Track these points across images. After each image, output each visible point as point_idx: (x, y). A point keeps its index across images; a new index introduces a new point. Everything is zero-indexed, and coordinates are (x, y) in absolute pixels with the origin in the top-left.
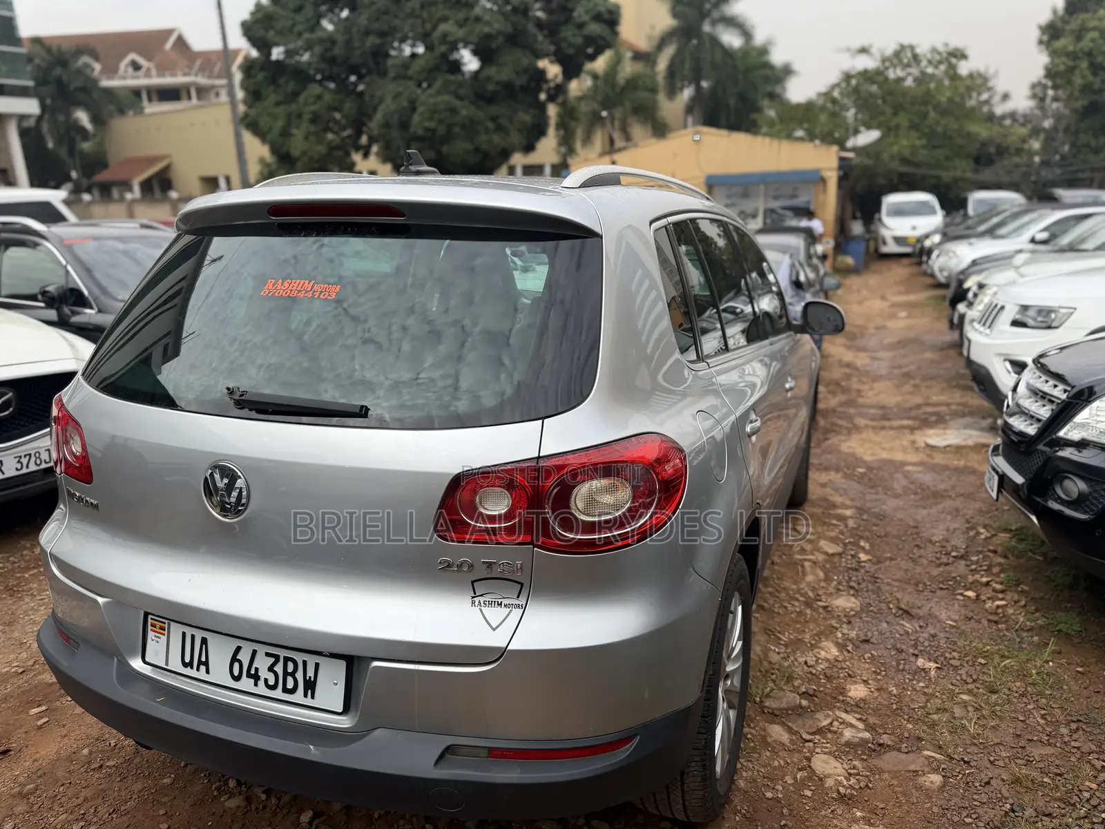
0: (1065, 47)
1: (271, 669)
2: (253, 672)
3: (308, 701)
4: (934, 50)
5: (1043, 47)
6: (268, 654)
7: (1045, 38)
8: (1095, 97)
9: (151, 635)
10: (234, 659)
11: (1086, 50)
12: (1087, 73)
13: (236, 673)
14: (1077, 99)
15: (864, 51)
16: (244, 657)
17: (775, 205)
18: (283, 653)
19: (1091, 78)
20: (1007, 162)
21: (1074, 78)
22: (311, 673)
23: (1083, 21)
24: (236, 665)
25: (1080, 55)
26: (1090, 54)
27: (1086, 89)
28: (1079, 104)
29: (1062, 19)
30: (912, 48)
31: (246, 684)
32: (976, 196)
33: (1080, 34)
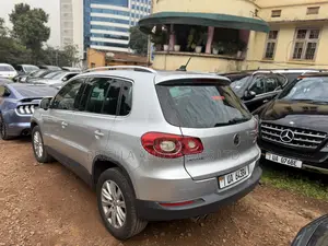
0: (19, 23)
1: (241, 173)
3: (245, 176)
8: (30, 39)
9: (220, 182)
10: (236, 175)
11: (26, 25)
14: (26, 39)
16: (238, 174)
19: (28, 33)
20: (22, 56)
21: (24, 33)
22: (245, 170)
23: (23, 16)
25: (24, 26)
32: (24, 66)
33: (23, 20)
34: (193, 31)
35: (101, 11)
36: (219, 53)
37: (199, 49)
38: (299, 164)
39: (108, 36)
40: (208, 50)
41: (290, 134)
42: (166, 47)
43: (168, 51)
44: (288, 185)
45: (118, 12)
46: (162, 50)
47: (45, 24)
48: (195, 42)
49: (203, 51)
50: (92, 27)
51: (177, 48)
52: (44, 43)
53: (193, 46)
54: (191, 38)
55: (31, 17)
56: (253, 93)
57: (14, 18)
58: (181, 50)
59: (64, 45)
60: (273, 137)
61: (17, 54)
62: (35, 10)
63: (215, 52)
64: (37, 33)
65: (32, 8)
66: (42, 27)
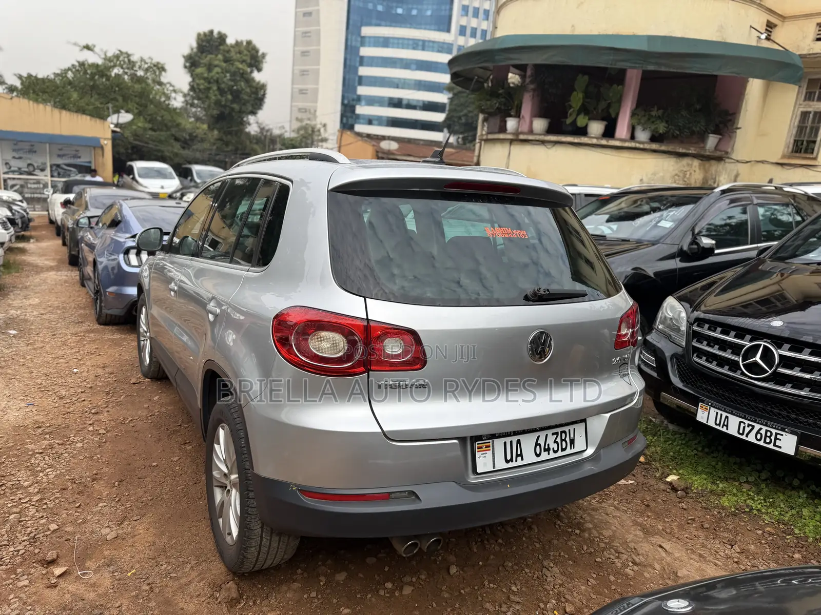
0: (202, 74)
1: (555, 442)
2: (547, 447)
3: (573, 451)
4: (142, 60)
5: (187, 70)
6: (553, 434)
7: (188, 64)
8: (223, 109)
9: (478, 455)
10: (537, 444)
11: (215, 78)
12: (217, 93)
13: (538, 452)
14: (213, 109)
15: (87, 47)
16: (541, 441)
17: (60, 161)
18: (559, 430)
19: (219, 97)
20: (198, 146)
21: (209, 95)
22: (572, 436)
23: (211, 59)
24: (538, 447)
25: (212, 80)
26: (217, 81)
27: (218, 103)
28: (215, 112)
29: (196, 54)
30: (128, 55)
31: (544, 456)
32: (196, 168)
33: (210, 67)
34: (582, 81)
35: (385, 42)
36: (653, 139)
37: (596, 128)
38: (788, 444)
39: (397, 103)
40: (622, 130)
41: (767, 356)
42: (511, 124)
43: (517, 133)
44: (757, 503)
45: (423, 45)
46: (503, 129)
47: (257, 76)
48: (588, 111)
49: (609, 132)
50: (361, 81)
51: (540, 124)
52: (251, 119)
53: (581, 121)
54: (577, 99)
55: (226, 60)
56: (707, 242)
57: (192, 63)
58: (550, 130)
59: (296, 125)
60: (722, 362)
61: (188, 142)
62: (238, 44)
63: (642, 135)
64: (236, 95)
65: (230, 41)
66: (249, 81)
